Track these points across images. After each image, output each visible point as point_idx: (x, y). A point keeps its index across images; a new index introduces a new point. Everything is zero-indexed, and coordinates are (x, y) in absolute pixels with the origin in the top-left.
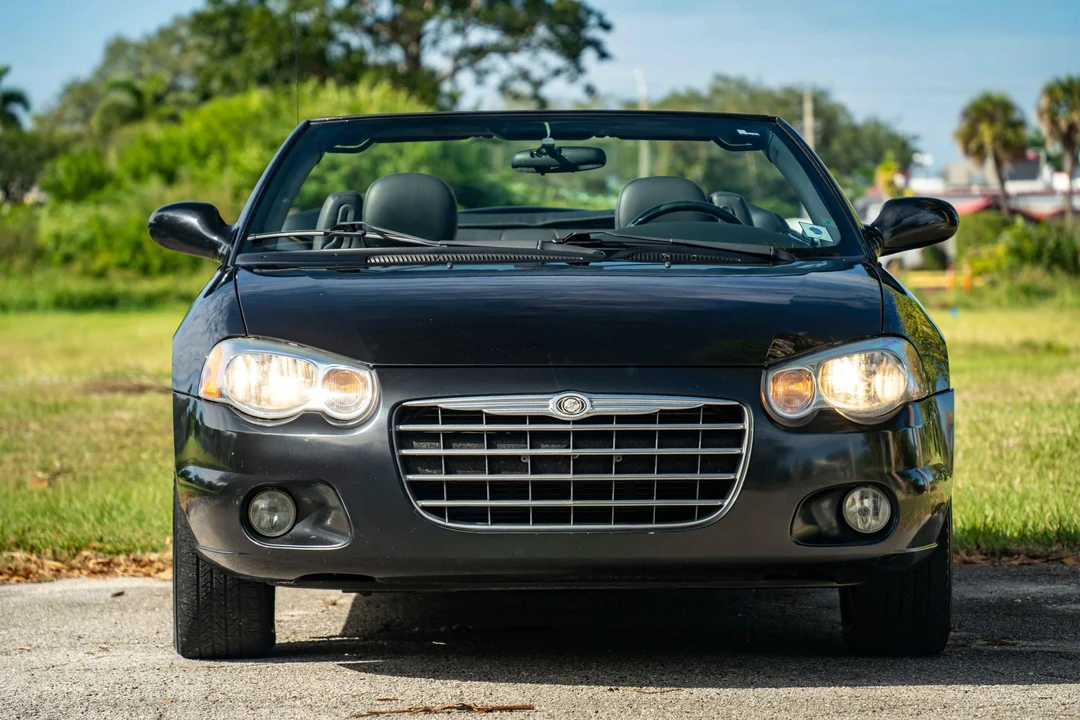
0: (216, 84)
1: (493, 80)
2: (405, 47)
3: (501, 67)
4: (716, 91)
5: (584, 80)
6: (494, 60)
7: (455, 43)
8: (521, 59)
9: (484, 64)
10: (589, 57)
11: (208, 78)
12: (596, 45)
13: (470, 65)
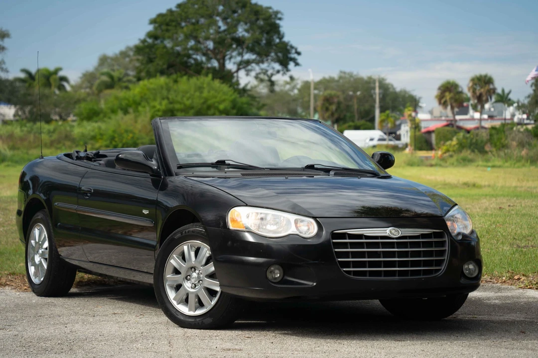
0: (143, 74)
1: (253, 74)
2: (219, 61)
3: (256, 68)
4: (340, 78)
5: (289, 74)
6: (254, 65)
7: (239, 59)
8: (264, 66)
9: (249, 67)
10: (291, 65)
11: (140, 72)
12: (294, 60)
13: (244, 68)
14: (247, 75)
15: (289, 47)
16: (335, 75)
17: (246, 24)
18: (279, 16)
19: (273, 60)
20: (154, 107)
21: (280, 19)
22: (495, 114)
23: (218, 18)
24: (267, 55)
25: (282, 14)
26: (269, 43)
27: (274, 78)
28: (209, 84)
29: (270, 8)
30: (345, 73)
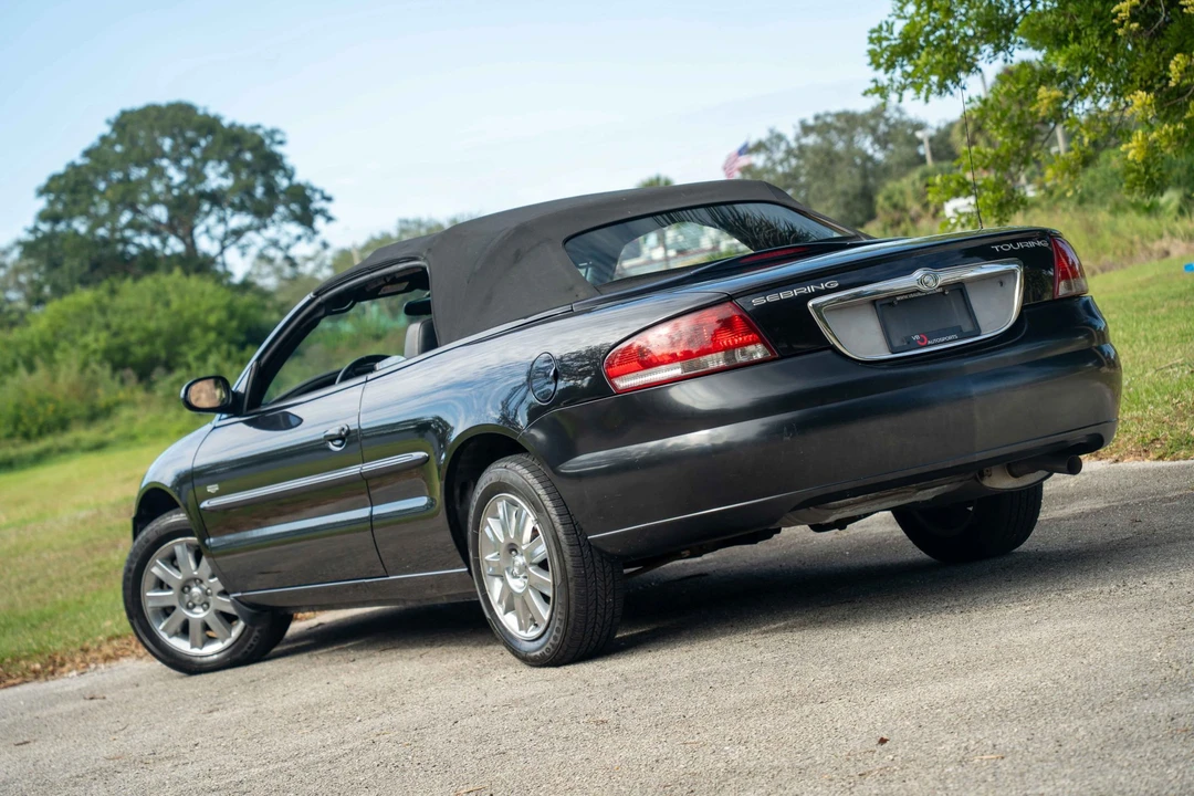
0: (47, 290)
2: (183, 239)
3: (256, 240)
5: (318, 239)
6: (251, 235)
7: (219, 230)
8: (271, 232)
9: (243, 241)
10: (319, 222)
11: (40, 287)
12: (322, 212)
13: (234, 242)
14: (243, 254)
15: (308, 192)
16: (392, 229)
17: (220, 161)
18: (278, 137)
19: (284, 219)
20: (85, 346)
21: (281, 143)
22: (686, 245)
23: (165, 162)
24: (270, 211)
25: (283, 134)
26: (271, 190)
27: (293, 252)
28: (176, 285)
29: (259, 127)
30: (406, 222)
